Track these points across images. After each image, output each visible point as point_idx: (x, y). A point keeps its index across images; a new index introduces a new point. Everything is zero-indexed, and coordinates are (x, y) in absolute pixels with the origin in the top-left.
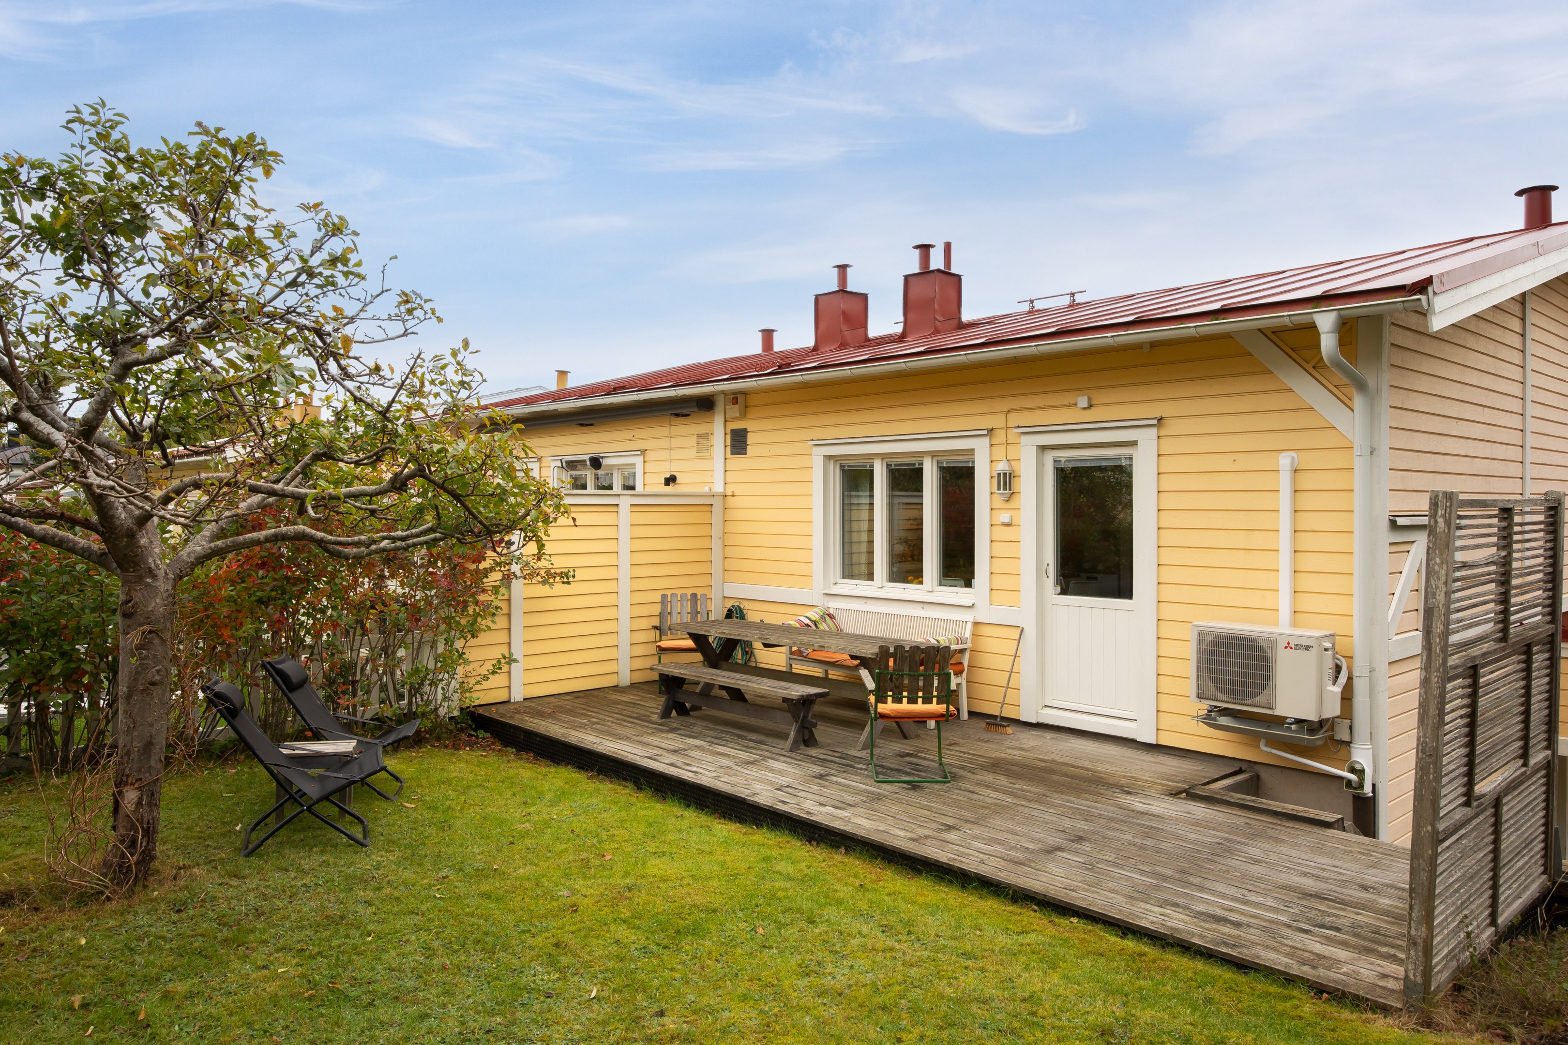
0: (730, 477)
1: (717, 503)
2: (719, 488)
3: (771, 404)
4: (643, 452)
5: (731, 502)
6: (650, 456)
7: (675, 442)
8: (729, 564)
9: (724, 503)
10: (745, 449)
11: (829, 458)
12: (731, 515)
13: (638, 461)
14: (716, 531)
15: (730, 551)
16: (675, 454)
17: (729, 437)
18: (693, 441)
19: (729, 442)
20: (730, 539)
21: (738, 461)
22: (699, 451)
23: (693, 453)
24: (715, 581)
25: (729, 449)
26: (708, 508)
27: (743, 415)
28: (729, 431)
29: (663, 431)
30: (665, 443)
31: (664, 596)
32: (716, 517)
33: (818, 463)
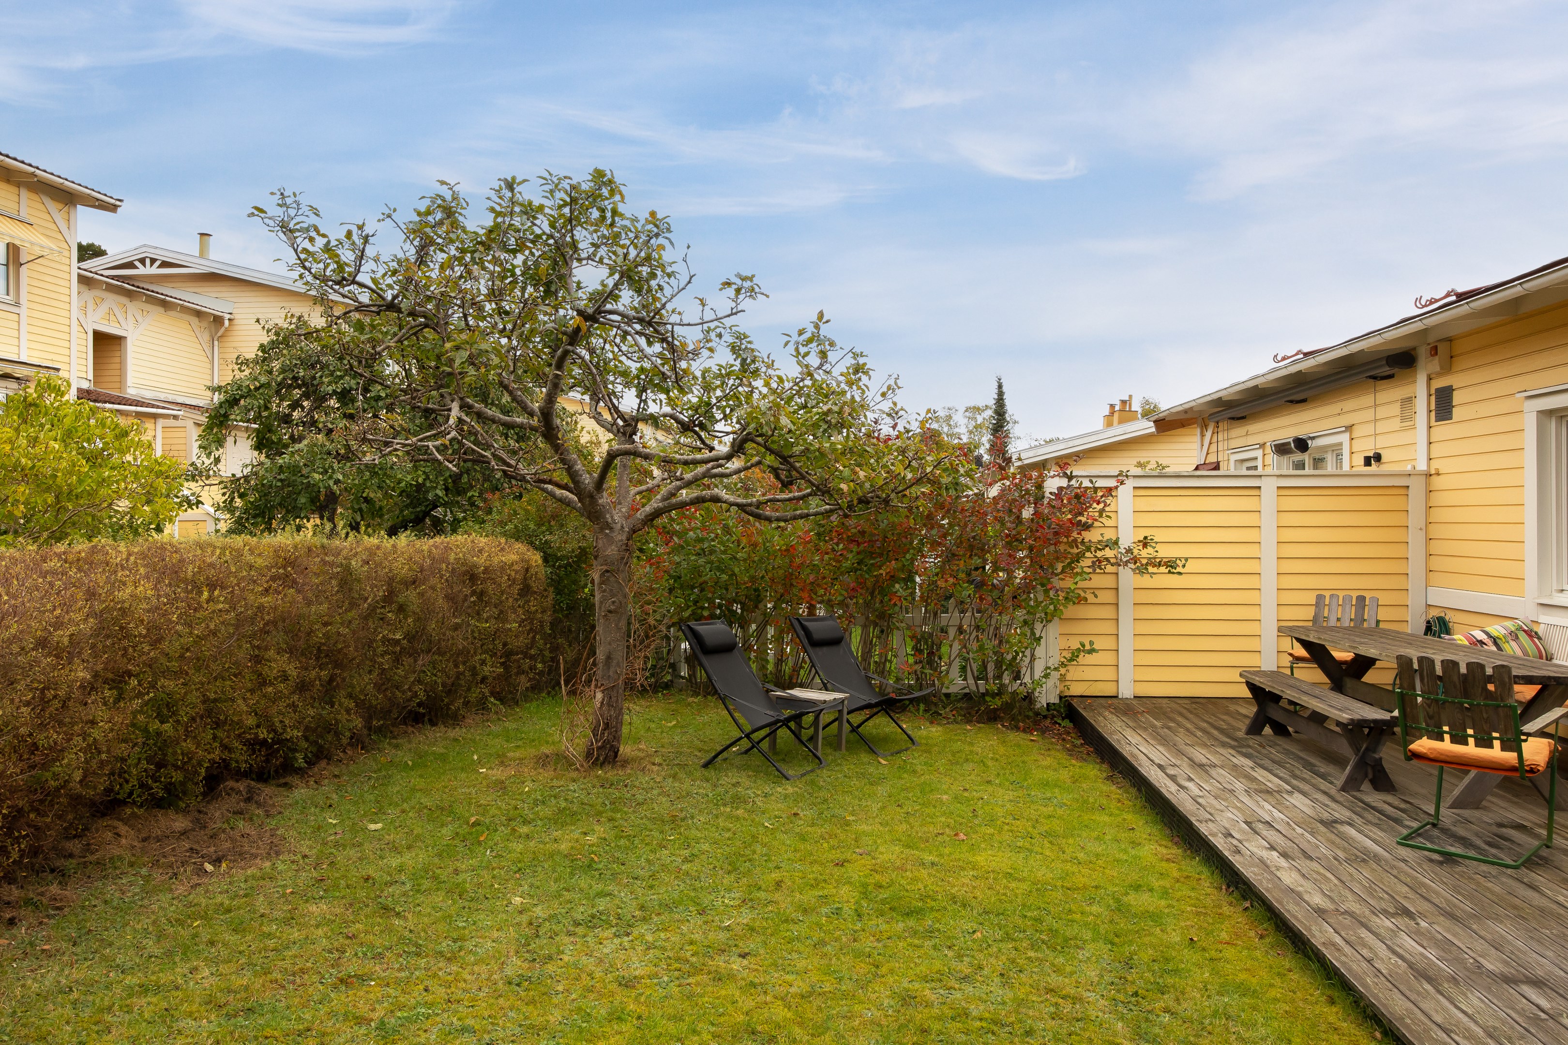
0: (1436, 451)
1: (1417, 487)
2: (1422, 466)
3: (1475, 350)
4: (1349, 428)
5: (1437, 482)
6: (1357, 432)
7: (1382, 412)
8: (1435, 563)
9: (1428, 484)
10: (1450, 413)
11: (1542, 413)
12: (1437, 499)
13: (1344, 438)
14: (1415, 519)
15: (1435, 547)
16: (1381, 427)
17: (1433, 398)
18: (1396, 409)
19: (1433, 407)
20: (1435, 531)
21: (1443, 430)
22: (1403, 420)
23: (1396, 424)
24: (1415, 582)
25: (1433, 414)
26: (1403, 491)
27: (1447, 368)
28: (1433, 391)
29: (1367, 399)
30: (1369, 414)
31: (1320, 598)
32: (1415, 501)
33: (1530, 422)
